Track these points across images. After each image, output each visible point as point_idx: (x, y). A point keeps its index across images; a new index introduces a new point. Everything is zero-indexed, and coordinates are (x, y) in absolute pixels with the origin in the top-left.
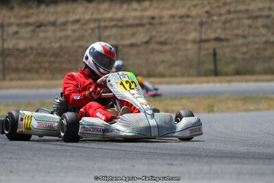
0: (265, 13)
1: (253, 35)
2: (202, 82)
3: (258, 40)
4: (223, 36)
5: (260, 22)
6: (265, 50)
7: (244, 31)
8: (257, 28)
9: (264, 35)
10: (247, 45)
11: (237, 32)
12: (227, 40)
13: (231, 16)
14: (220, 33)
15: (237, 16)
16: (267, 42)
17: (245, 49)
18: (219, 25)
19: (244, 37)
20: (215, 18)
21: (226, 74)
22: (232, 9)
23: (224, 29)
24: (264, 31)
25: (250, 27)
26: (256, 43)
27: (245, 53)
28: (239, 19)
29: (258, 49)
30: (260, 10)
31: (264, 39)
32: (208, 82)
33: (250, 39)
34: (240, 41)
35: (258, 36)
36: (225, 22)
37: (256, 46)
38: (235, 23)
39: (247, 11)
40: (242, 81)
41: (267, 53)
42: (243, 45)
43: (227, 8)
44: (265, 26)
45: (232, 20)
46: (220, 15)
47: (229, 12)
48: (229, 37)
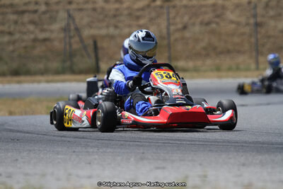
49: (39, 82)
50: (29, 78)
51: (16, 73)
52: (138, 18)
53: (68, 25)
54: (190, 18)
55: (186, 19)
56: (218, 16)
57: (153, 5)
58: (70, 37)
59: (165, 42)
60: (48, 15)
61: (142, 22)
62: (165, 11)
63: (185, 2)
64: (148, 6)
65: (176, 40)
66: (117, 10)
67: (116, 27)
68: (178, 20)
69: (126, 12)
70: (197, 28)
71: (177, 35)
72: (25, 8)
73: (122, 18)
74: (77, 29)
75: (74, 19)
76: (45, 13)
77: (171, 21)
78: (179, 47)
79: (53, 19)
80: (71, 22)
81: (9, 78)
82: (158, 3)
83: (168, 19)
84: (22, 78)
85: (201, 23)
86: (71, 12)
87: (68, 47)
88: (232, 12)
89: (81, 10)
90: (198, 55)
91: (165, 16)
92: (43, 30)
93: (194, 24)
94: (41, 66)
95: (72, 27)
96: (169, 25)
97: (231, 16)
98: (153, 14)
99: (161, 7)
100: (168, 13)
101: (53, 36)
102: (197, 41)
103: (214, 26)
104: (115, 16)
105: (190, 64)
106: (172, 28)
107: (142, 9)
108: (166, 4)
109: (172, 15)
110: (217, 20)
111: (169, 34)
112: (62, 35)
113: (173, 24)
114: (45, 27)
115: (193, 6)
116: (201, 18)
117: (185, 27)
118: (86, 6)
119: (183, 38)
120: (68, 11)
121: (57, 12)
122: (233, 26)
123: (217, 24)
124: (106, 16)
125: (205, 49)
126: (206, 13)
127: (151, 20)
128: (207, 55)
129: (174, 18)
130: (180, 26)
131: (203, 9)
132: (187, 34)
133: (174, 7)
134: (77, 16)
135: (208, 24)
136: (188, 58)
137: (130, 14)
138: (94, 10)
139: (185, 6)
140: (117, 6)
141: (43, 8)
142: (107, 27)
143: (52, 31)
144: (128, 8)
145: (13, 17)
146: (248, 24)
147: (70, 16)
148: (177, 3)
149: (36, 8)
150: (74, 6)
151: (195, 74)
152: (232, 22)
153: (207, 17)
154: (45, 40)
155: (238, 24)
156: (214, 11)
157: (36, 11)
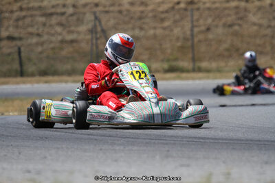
0: (60, 10)
1: (48, 33)
2: (18, 83)
3: (53, 39)
4: (16, 35)
5: (54, 20)
6: (62, 49)
7: (38, 29)
8: (51, 26)
9: (60, 34)
10: (42, 44)
11: (30, 30)
12: (20, 39)
13: (24, 13)
14: (12, 31)
15: (30, 13)
16: (62, 42)
17: (40, 49)
18: (11, 22)
19: (38, 35)
20: (7, 15)
21: (33, 75)
22: (24, 6)
23: (17, 27)
24: (59, 29)
25: (44, 25)
26: (51, 42)
27: (41, 53)
28: (32, 16)
29: (53, 49)
30: (53, 7)
31: (60, 38)
32: (24, 83)
33: (45, 37)
34: (34, 40)
35: (53, 35)
36: (17, 20)
37: (52, 45)
38: (28, 21)
39: (40, 8)
40: (61, 82)
41: (64, 53)
42: (37, 44)
43: (19, 4)
44: (60, 24)
45: (24, 17)
46: (12, 12)
47: (21, 9)
48: (22, 35)
49: (66, 82)
50: (56, 78)
51: (44, 73)
52: (162, 20)
53: (95, 26)
54: (213, 21)
55: (210, 21)
56: (241, 18)
57: (177, 7)
58: (97, 39)
59: (189, 43)
60: (75, 18)
61: (166, 24)
62: (189, 13)
63: (208, 5)
64: (173, 8)
65: (200, 41)
66: (142, 12)
67: (141, 29)
68: (201, 22)
69: (150, 15)
70: (220, 30)
71: (201, 37)
72: (53, 10)
73: (147, 20)
74: (103, 31)
75: (100, 22)
76: (72, 15)
77: (195, 23)
78: (203, 48)
79: (80, 21)
80: (98, 24)
81: (37, 78)
82: (182, 5)
83: (192, 22)
84: (50, 78)
85: (225, 25)
86: (98, 14)
87: (94, 48)
88: (254, 14)
89: (107, 12)
90: (220, 56)
91: (189, 18)
92: (70, 32)
93: (217, 26)
94: (68, 67)
95: (99, 29)
96: (193, 27)
97: (253, 18)
98: (177, 17)
99: (186, 9)
100: (192, 16)
101: (80, 37)
102: (220, 42)
103: (236, 28)
104: (140, 18)
105: (214, 65)
106: (196, 30)
107: (167, 12)
108: (190, 7)
109: (195, 18)
110: (239, 22)
111: (192, 35)
112: (89, 37)
113: (196, 26)
114: (73, 28)
115: (217, 9)
116: (224, 20)
117: (208, 29)
118: (112, 9)
119: (206, 40)
120: (95, 13)
121: (84, 14)
122: (255, 28)
123: (240, 25)
124: (132, 18)
125: (227, 50)
126: (229, 15)
127: (175, 22)
128: (230, 56)
129: (198, 20)
130: (203, 28)
131: (227, 12)
132: (210, 36)
133: (198, 9)
134: (104, 18)
135: (230, 26)
136: (212, 59)
137: (155, 17)
138: (120, 12)
139: (209, 9)
140: (142, 8)
141: (70, 10)
142: (133, 29)
143: (78, 33)
144: (153, 10)
145: (42, 19)
146: (269, 26)
147: (96, 18)
148: (201, 5)
149: (63, 10)
150: (100, 8)
151: (218, 75)
152: (254, 24)
153: (230, 20)
154: (72, 41)
155: (260, 26)
156: (237, 13)
157: (63, 14)
